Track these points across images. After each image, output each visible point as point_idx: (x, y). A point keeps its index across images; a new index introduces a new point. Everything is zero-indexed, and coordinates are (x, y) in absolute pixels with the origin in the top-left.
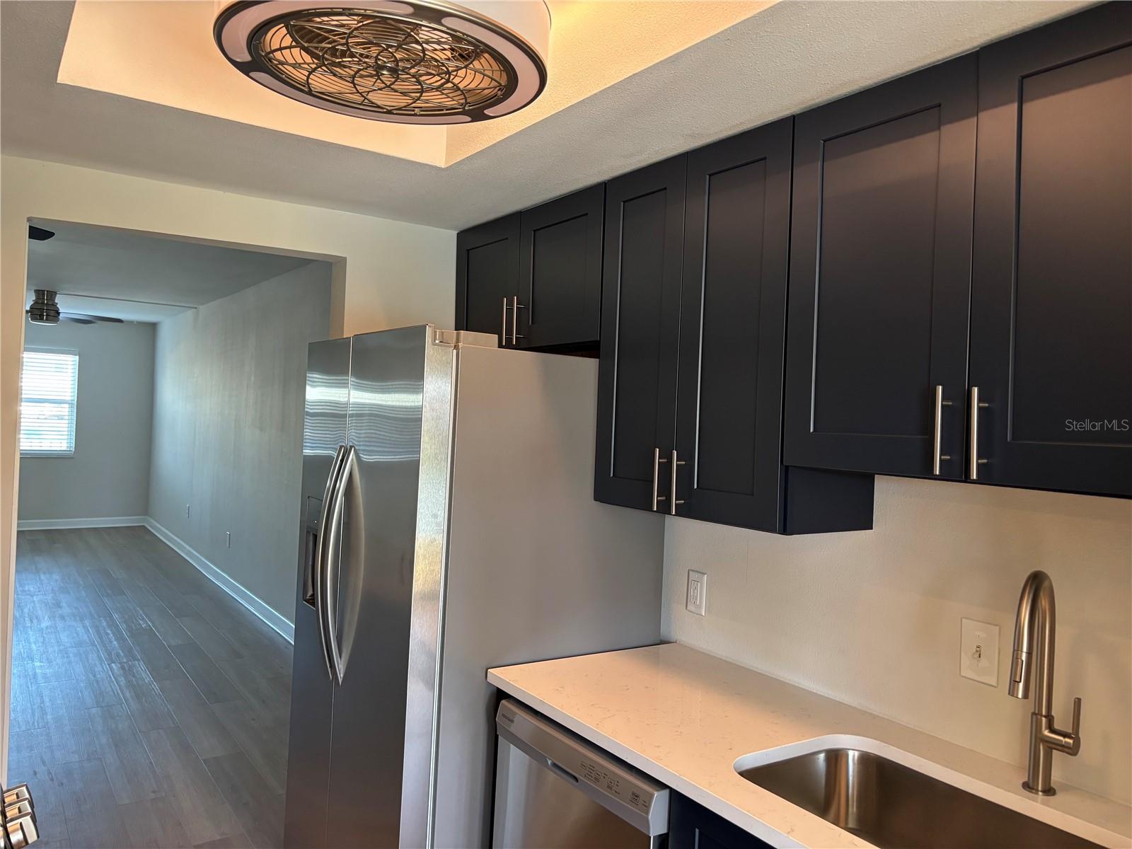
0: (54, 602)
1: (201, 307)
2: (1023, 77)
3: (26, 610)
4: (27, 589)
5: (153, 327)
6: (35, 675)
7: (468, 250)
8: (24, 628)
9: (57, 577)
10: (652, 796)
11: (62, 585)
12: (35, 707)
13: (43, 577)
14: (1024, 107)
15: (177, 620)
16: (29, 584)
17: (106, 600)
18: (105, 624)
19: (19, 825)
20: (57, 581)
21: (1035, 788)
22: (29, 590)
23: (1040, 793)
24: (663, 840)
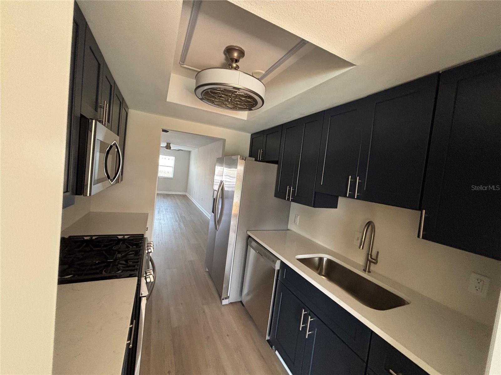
0: (166, 208)
1: (199, 148)
2: (376, 103)
5: (190, 152)
7: (253, 139)
10: (276, 261)
15: (190, 215)
18: (176, 214)
23: (367, 272)
24: (278, 271)
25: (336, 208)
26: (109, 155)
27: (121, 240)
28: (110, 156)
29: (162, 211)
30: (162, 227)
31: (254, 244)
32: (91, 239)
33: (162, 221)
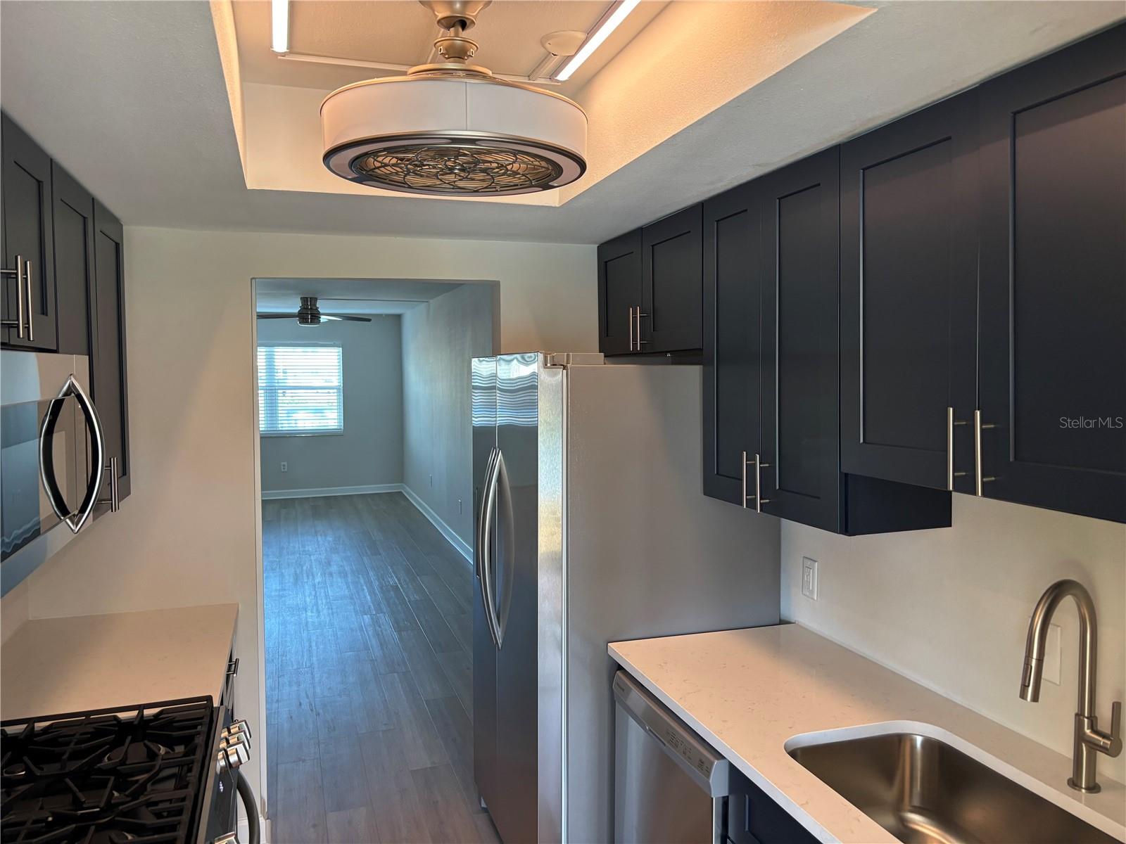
0: (326, 560)
1: (431, 301)
2: (1015, 114)
3: (305, 568)
4: (307, 549)
5: (398, 317)
6: (307, 623)
7: (606, 262)
8: (302, 582)
9: (331, 539)
10: (712, 763)
11: (334, 546)
12: (305, 650)
13: (319, 539)
14: (1017, 140)
15: (418, 578)
16: (308, 545)
17: (365, 558)
18: (362, 581)
19: (235, 750)
20: (329, 542)
21: (1079, 785)
22: (308, 551)
23: (1083, 791)
24: (725, 801)
25: (951, 526)
26: (55, 436)
27: (128, 724)
28: (58, 439)
29: (311, 574)
30: (309, 640)
31: (635, 697)
32: (30, 733)
33: (309, 614)
